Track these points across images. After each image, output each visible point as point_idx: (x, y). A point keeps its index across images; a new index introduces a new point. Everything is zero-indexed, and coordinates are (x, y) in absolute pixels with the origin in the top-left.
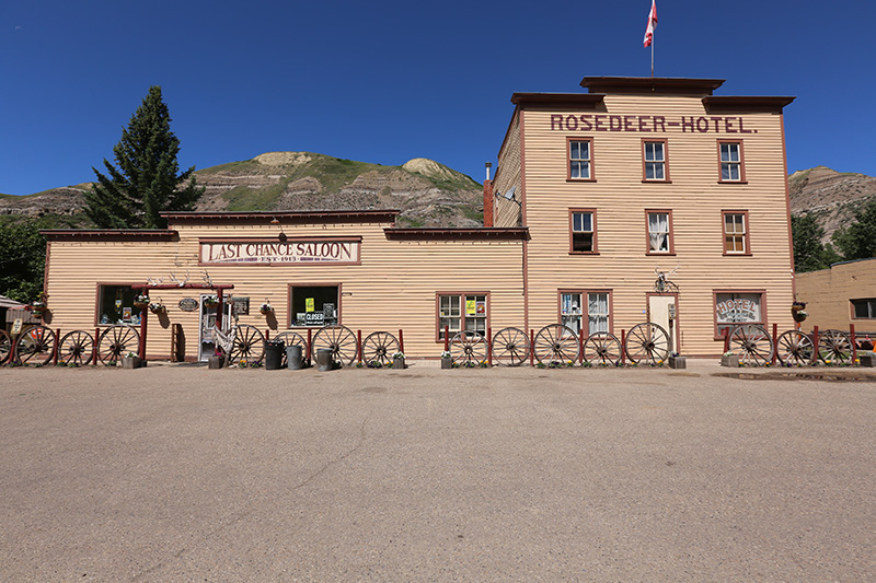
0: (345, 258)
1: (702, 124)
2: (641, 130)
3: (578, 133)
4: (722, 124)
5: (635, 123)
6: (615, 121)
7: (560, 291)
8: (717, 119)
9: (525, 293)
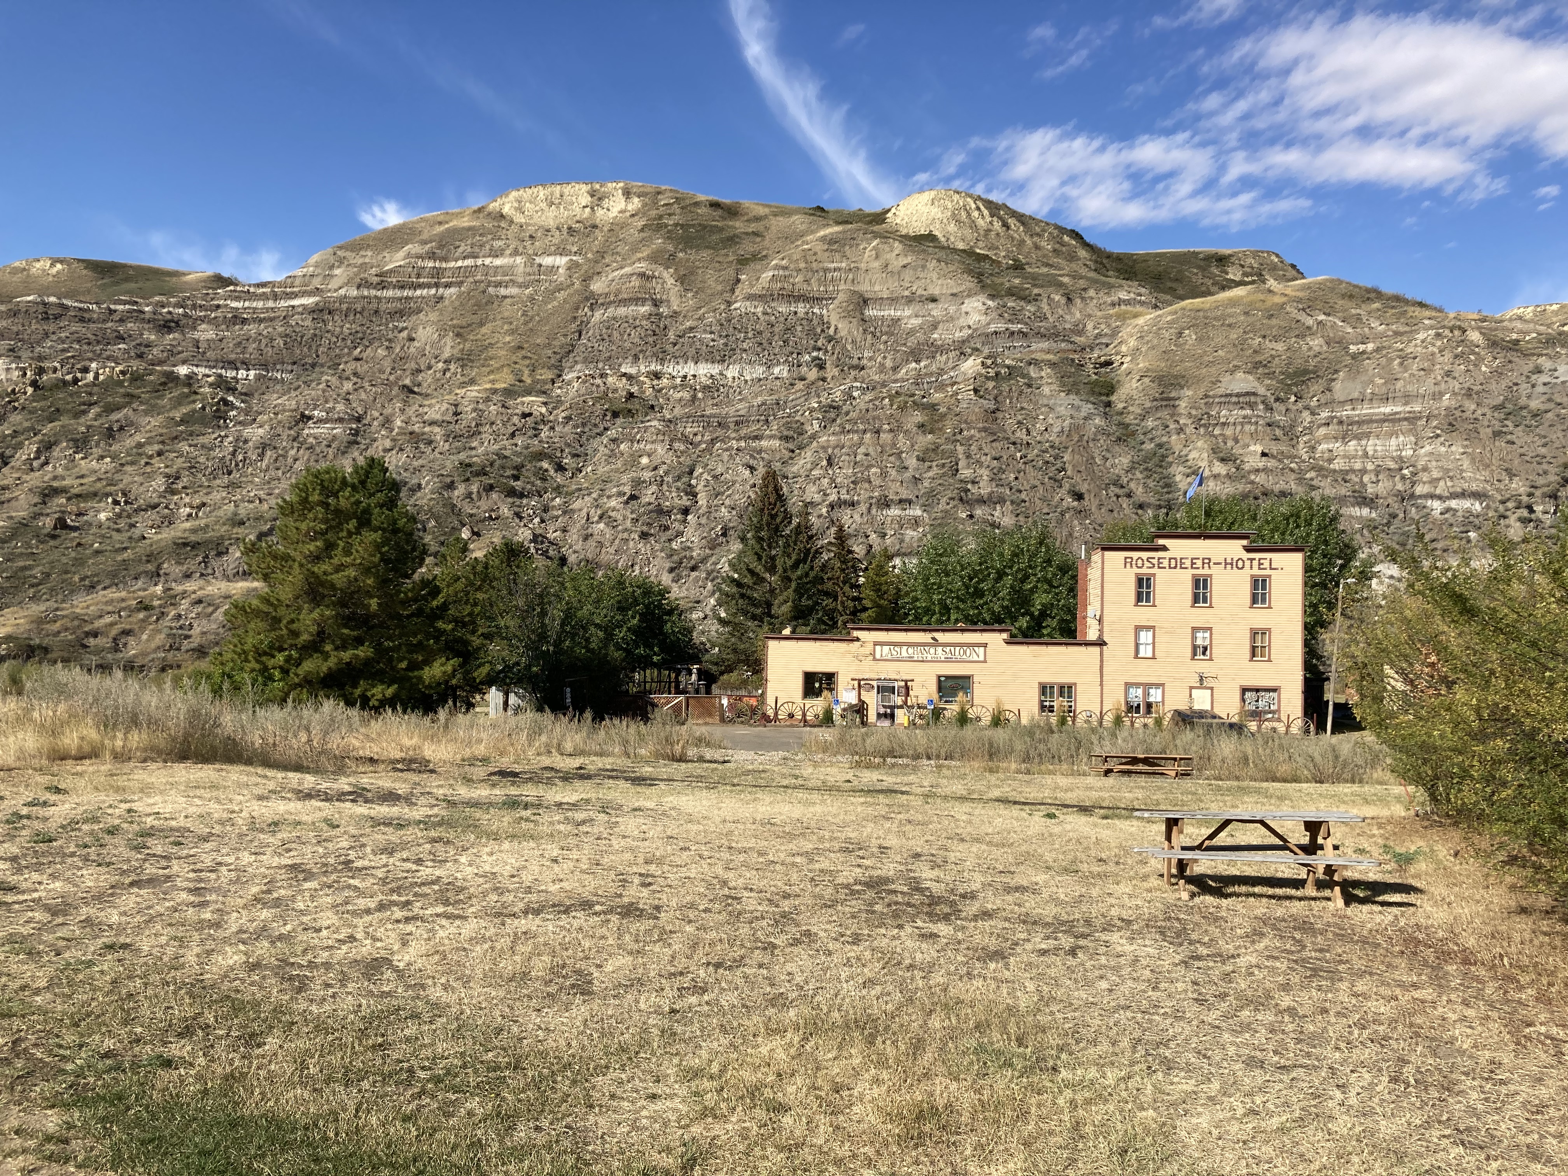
0: (975, 658)
1: (1240, 564)
2: (1192, 568)
3: (1145, 570)
4: (1255, 563)
5: (1188, 563)
6: (1173, 562)
7: (1126, 684)
8: (1252, 560)
9: (1101, 685)
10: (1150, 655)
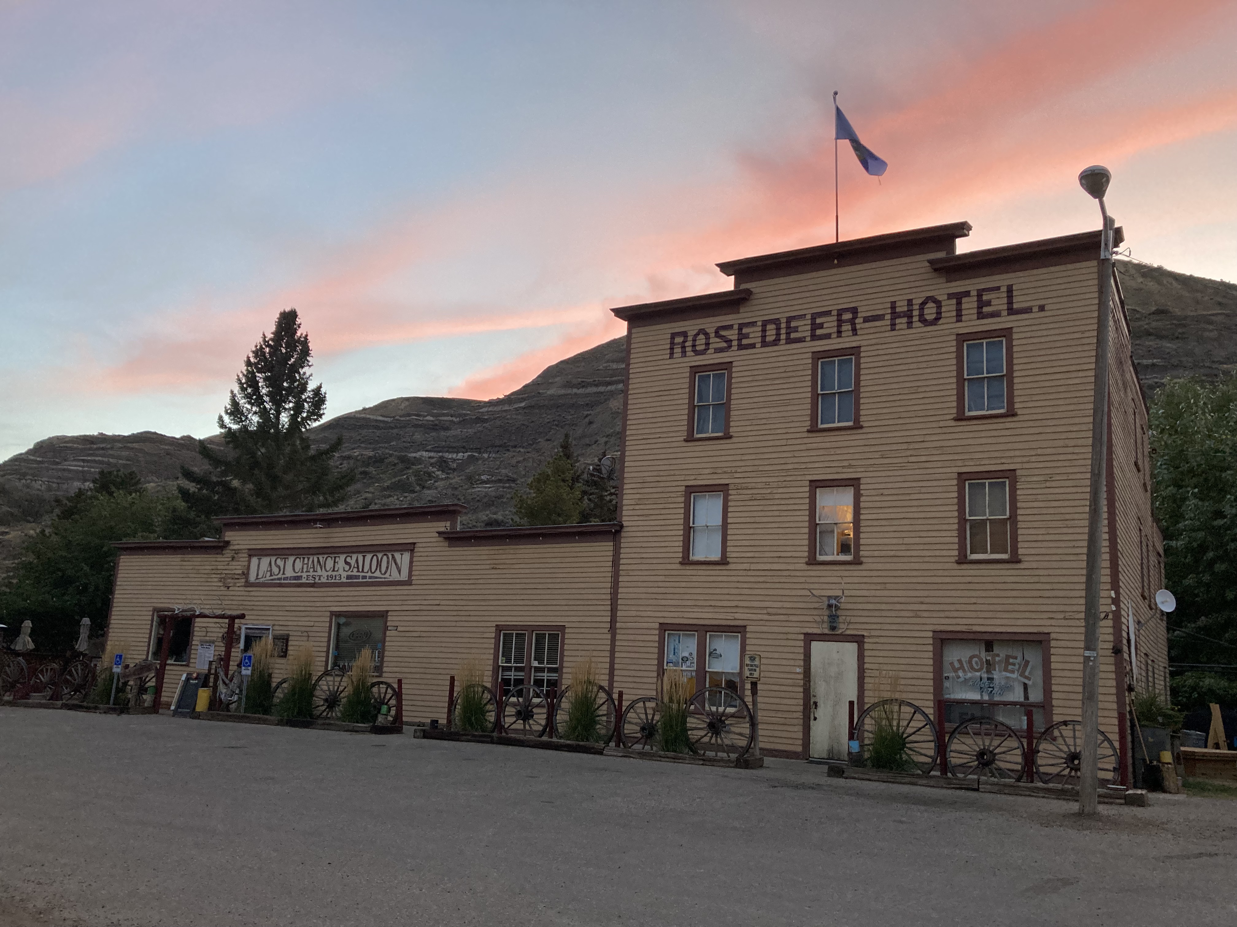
0: (394, 576)
1: (930, 312)
2: (814, 337)
3: (709, 358)
4: (970, 305)
6: (771, 329)
7: (664, 627)
8: (959, 297)
9: (613, 629)
10: (716, 556)
